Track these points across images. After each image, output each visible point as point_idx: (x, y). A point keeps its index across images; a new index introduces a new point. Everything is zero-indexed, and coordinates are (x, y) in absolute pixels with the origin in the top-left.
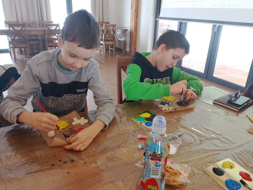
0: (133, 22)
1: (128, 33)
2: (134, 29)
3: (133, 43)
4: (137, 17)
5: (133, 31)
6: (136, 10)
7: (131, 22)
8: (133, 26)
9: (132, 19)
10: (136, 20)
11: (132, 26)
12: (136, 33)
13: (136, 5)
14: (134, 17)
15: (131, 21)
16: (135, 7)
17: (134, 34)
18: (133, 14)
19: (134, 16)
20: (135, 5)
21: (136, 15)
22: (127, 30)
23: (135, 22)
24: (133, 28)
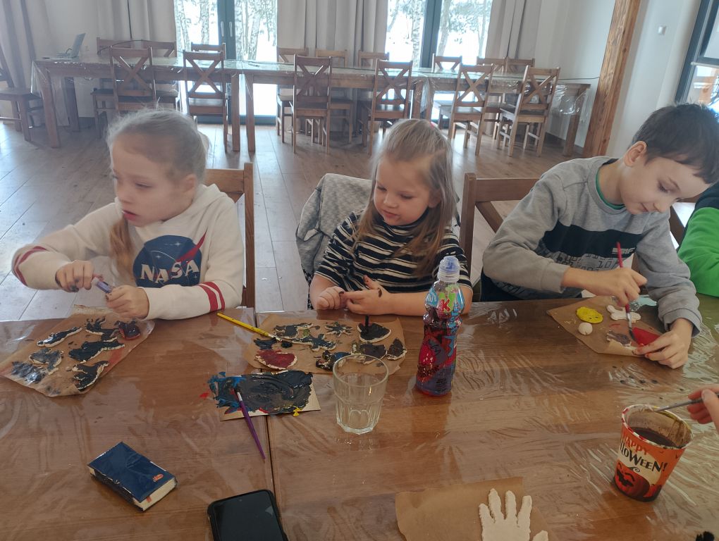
0: (613, 64)
1: (590, 95)
2: (610, 85)
3: (602, 123)
4: (625, 50)
5: (608, 91)
6: (626, 32)
7: (606, 65)
8: (608, 77)
9: (608, 55)
10: (623, 59)
11: (605, 77)
12: (614, 96)
13: (630, 19)
14: (615, 51)
15: (606, 62)
16: (626, 23)
17: (609, 100)
18: (615, 42)
19: (618, 49)
20: (624, 17)
21: (626, 45)
22: (588, 86)
23: (617, 64)
24: (609, 81)
